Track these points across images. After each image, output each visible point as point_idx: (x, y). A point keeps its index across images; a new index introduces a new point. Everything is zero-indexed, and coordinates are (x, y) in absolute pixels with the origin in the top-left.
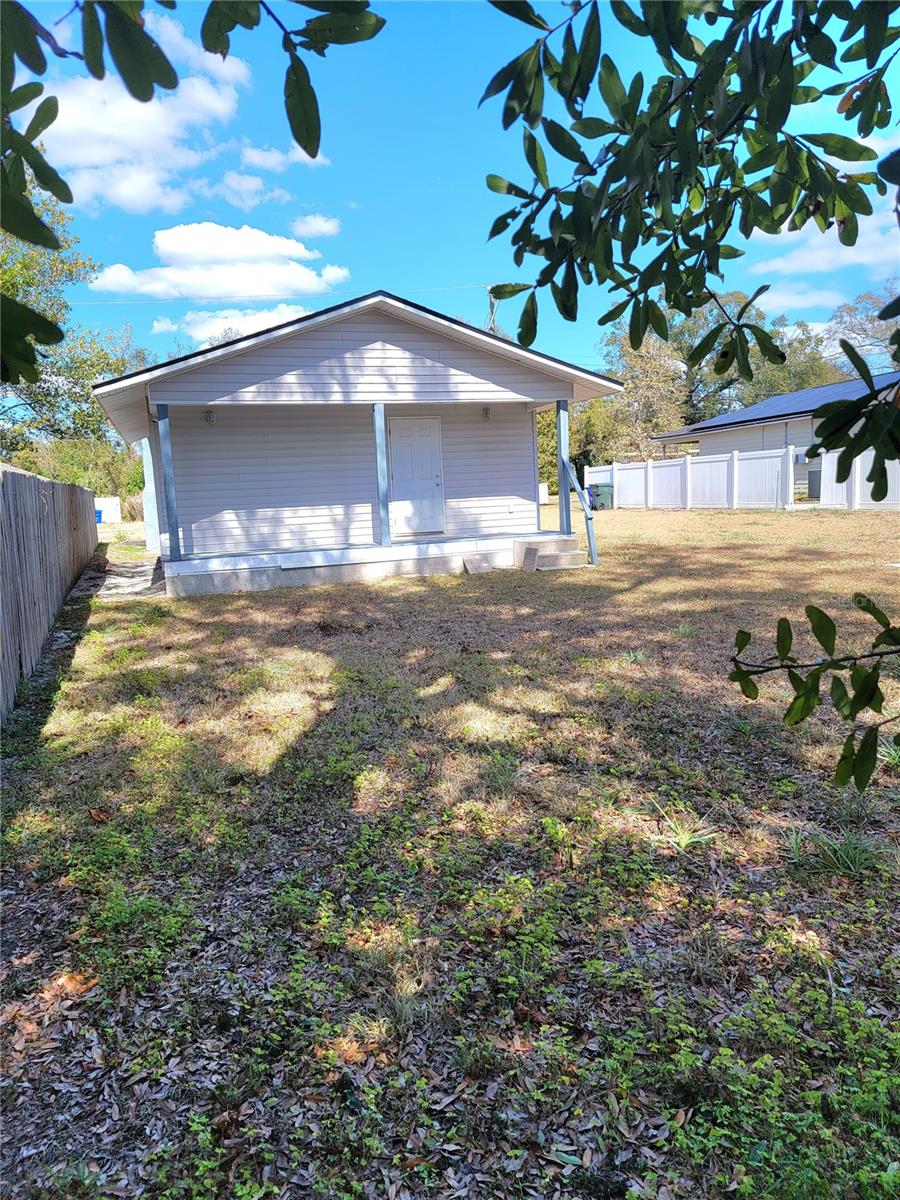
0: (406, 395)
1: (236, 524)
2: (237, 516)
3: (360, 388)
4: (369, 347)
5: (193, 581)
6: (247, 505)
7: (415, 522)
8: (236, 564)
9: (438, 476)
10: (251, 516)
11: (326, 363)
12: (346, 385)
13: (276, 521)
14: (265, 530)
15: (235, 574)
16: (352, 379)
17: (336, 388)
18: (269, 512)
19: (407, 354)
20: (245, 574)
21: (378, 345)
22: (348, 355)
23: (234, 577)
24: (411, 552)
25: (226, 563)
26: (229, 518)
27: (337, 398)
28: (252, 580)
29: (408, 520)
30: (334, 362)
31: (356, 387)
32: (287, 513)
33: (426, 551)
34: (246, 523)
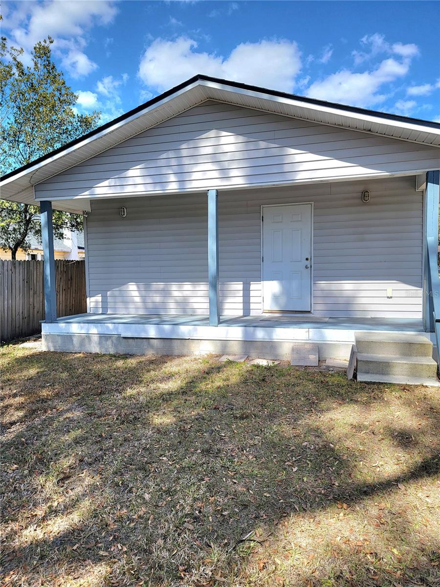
0: (237, 180)
1: (136, 294)
2: (138, 287)
3: (195, 176)
4: (204, 136)
5: (59, 340)
6: (145, 279)
7: (283, 301)
8: (88, 330)
9: (307, 259)
10: (148, 289)
11: (164, 156)
12: (182, 175)
13: (166, 293)
14: (158, 299)
15: (88, 337)
16: (187, 169)
17: (172, 178)
18: (161, 285)
19: (241, 139)
20: (95, 338)
21: (212, 133)
22: (184, 146)
23: (87, 341)
24: (236, 333)
25: (82, 328)
26: (132, 288)
27: (173, 188)
28: (100, 343)
29: (276, 298)
30: (171, 154)
31: (190, 176)
32: (174, 287)
33: (254, 334)
34: (144, 293)
